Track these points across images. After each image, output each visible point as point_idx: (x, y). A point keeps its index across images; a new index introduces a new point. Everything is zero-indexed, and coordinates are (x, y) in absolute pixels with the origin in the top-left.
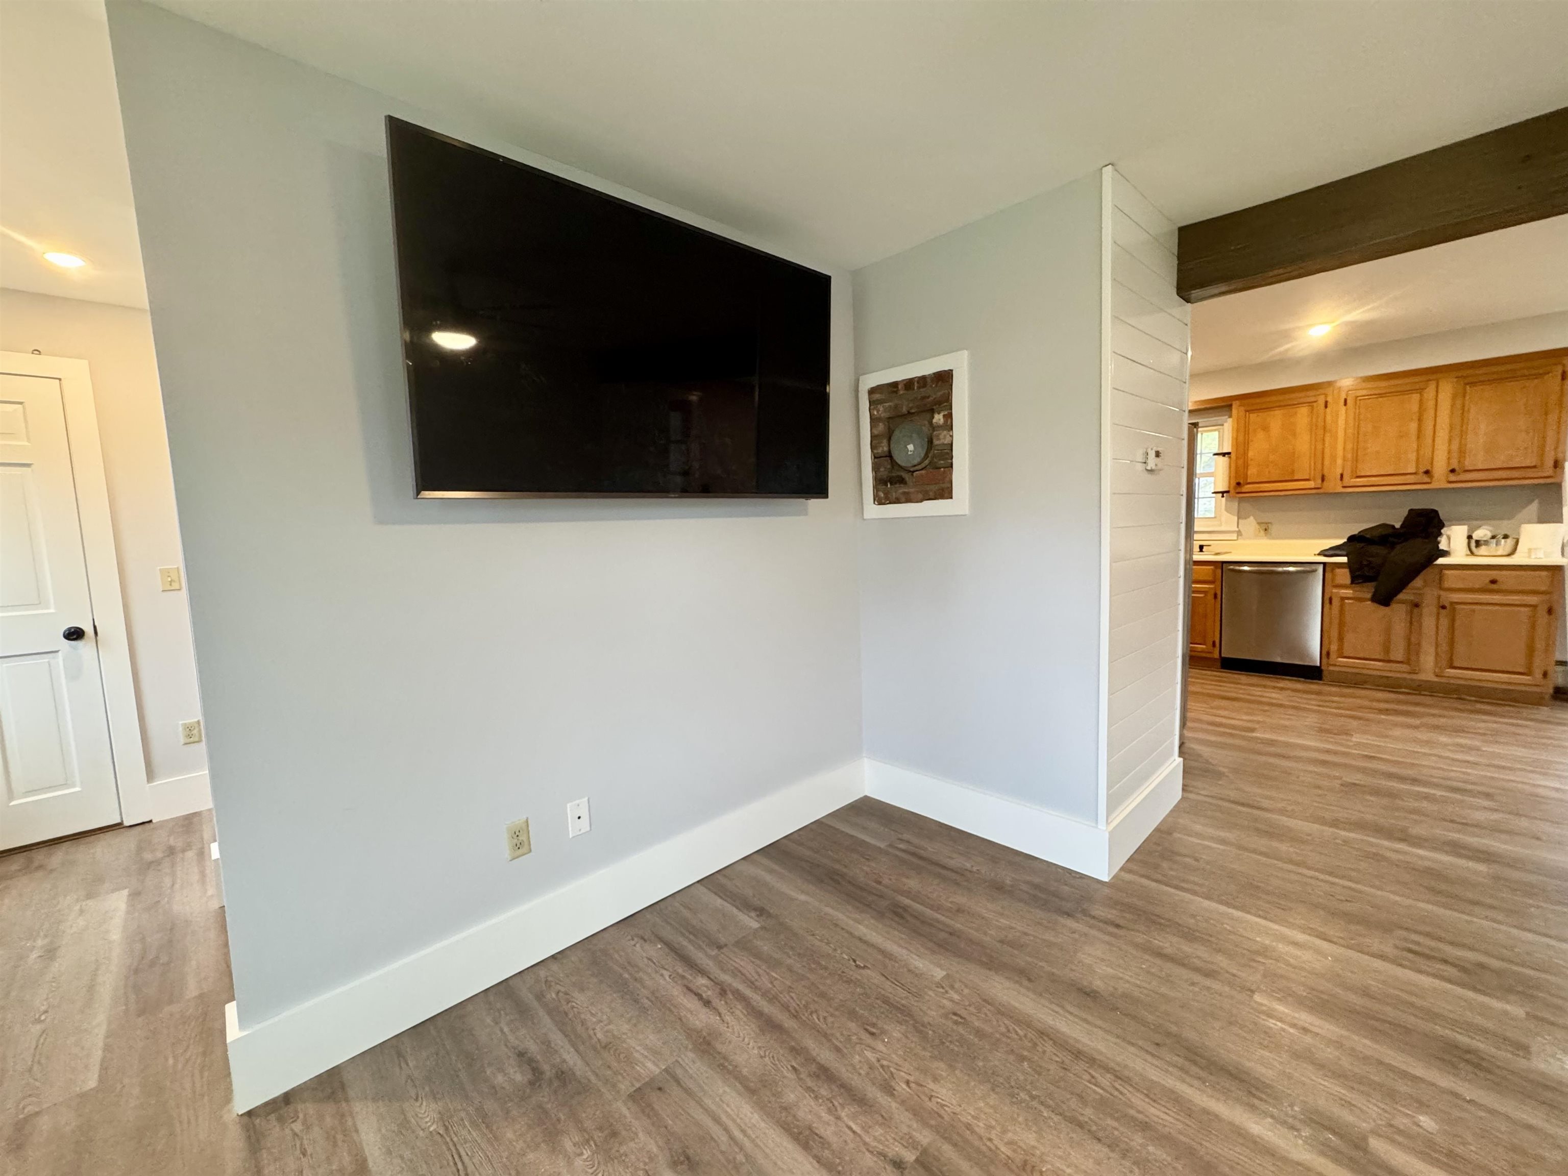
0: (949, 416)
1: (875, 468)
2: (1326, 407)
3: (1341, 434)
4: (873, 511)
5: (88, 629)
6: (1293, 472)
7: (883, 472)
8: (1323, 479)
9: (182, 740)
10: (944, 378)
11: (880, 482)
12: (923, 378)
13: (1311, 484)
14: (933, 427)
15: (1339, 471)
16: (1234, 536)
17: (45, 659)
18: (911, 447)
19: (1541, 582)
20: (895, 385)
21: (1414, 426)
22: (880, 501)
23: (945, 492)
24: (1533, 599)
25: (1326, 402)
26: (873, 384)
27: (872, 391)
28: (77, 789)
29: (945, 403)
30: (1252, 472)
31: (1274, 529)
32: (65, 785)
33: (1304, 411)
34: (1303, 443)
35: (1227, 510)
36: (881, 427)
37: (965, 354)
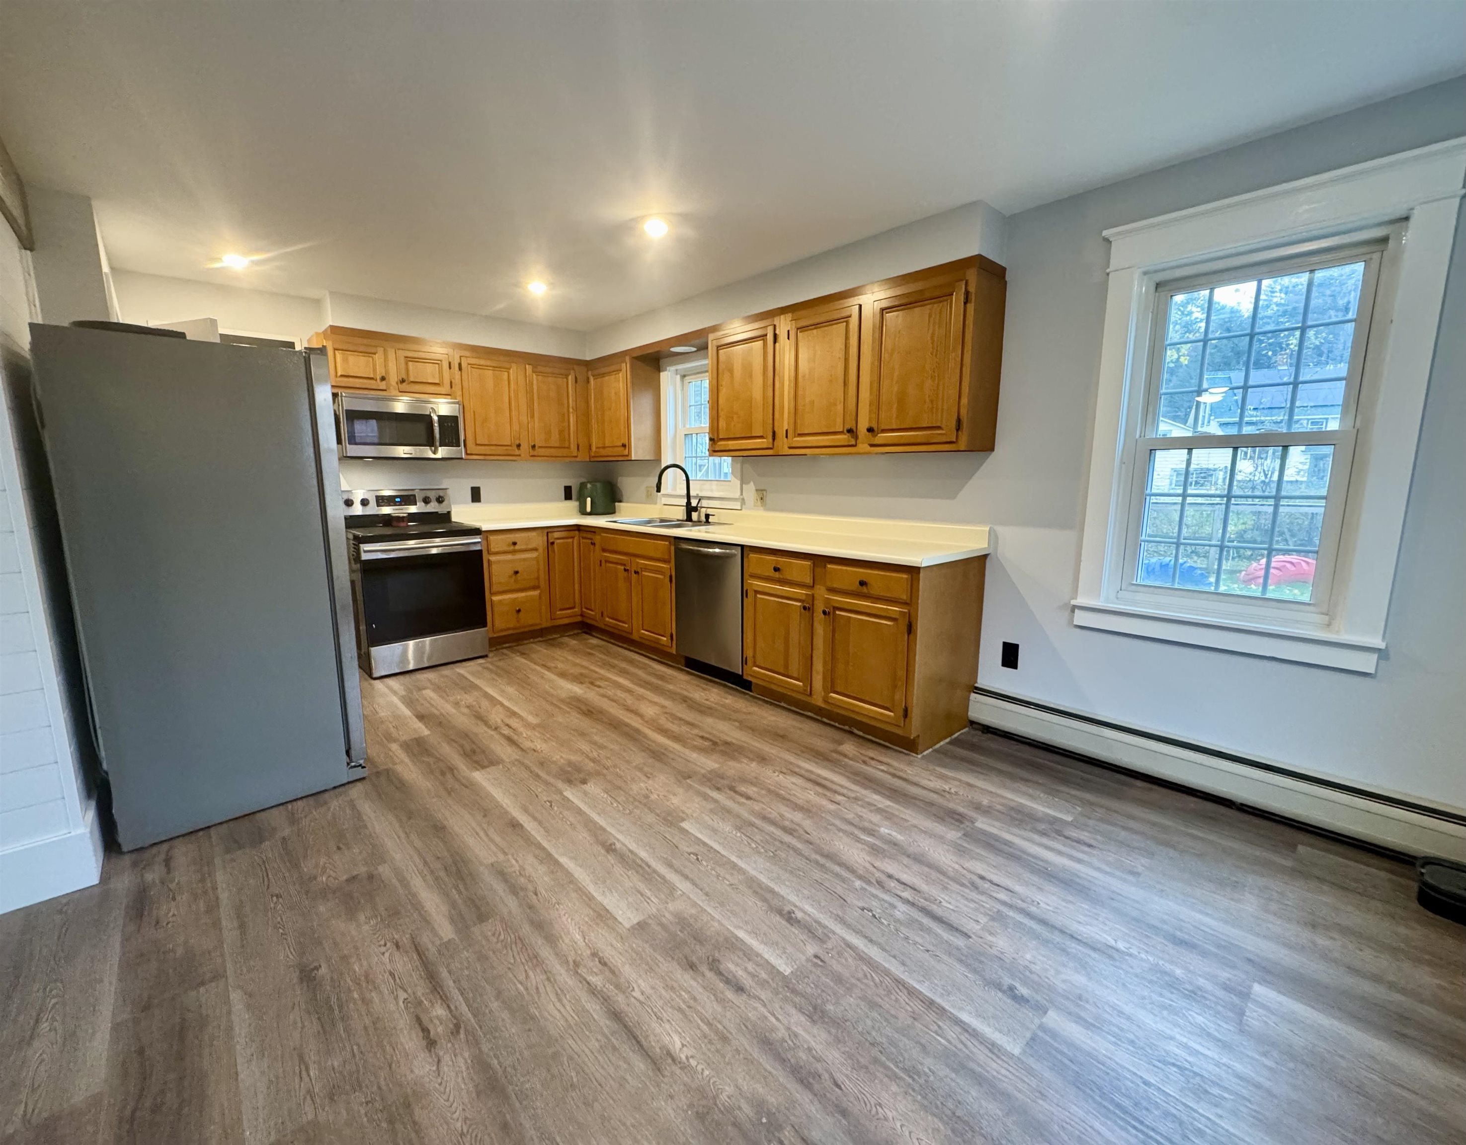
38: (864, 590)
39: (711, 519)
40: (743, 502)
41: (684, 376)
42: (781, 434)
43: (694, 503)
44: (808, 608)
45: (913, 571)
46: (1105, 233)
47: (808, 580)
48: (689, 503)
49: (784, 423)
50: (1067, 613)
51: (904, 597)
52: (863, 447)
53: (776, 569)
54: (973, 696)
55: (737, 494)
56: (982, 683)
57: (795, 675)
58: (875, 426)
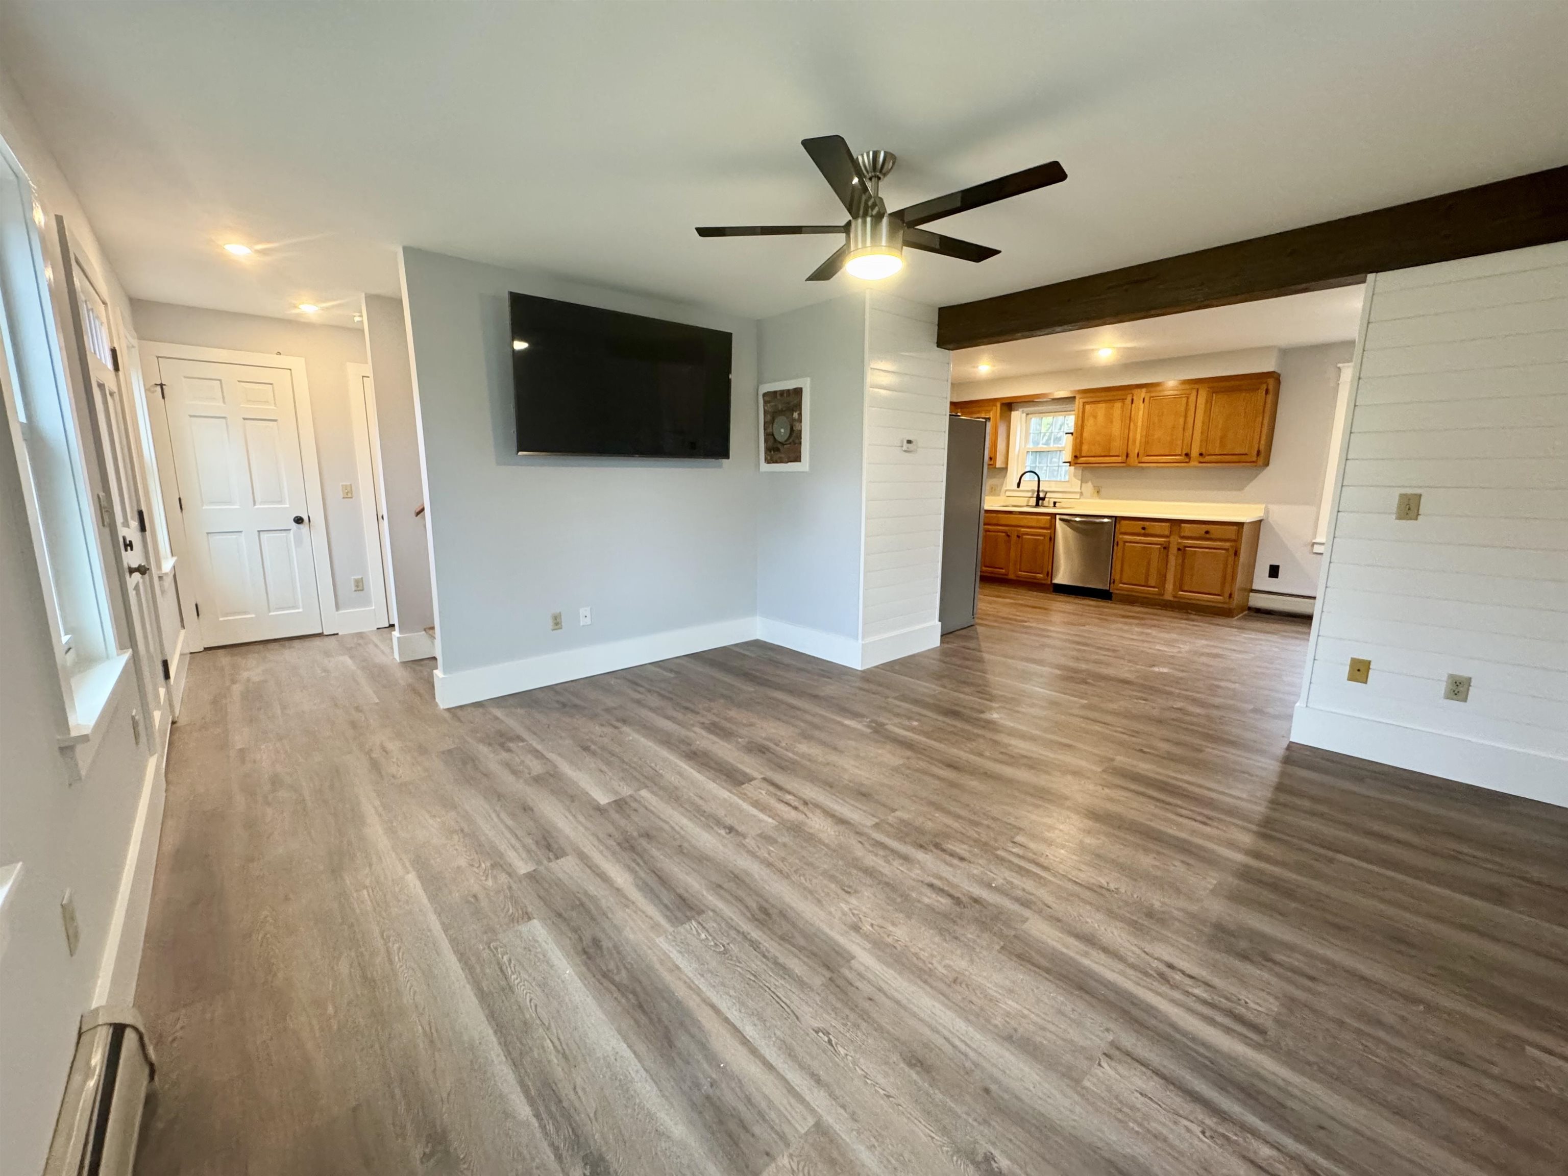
0: (800, 415)
1: (766, 441)
2: (1132, 403)
3: (1140, 424)
4: (765, 467)
5: (306, 519)
6: (1109, 450)
7: (770, 443)
8: (1127, 456)
9: (353, 588)
10: (798, 392)
11: (768, 450)
12: (788, 391)
13: (1119, 459)
14: (794, 420)
15: (1136, 452)
16: (1078, 496)
17: (284, 534)
18: (782, 430)
19: (1231, 532)
20: (775, 392)
21: (1181, 420)
22: (769, 461)
23: (797, 459)
24: (1227, 545)
25: (1132, 400)
26: (765, 391)
27: (765, 395)
28: (301, 610)
29: (798, 406)
30: (1085, 448)
31: (1103, 491)
32: (294, 607)
33: (1118, 405)
34: (1116, 429)
35: (1075, 476)
36: (769, 417)
37: (809, 379)
38: (1208, 536)
39: (1057, 505)
40: (1081, 494)
41: (1027, 414)
42: (1133, 455)
43: (1042, 495)
44: (1166, 548)
45: (1240, 525)
46: (1339, 365)
47: (1167, 533)
48: (1038, 495)
49: (1135, 450)
50: (1309, 547)
51: (1233, 537)
52: (1192, 463)
53: (1144, 528)
54: (1251, 594)
55: (1079, 490)
56: (1255, 587)
57: (1153, 584)
58: (1204, 452)
